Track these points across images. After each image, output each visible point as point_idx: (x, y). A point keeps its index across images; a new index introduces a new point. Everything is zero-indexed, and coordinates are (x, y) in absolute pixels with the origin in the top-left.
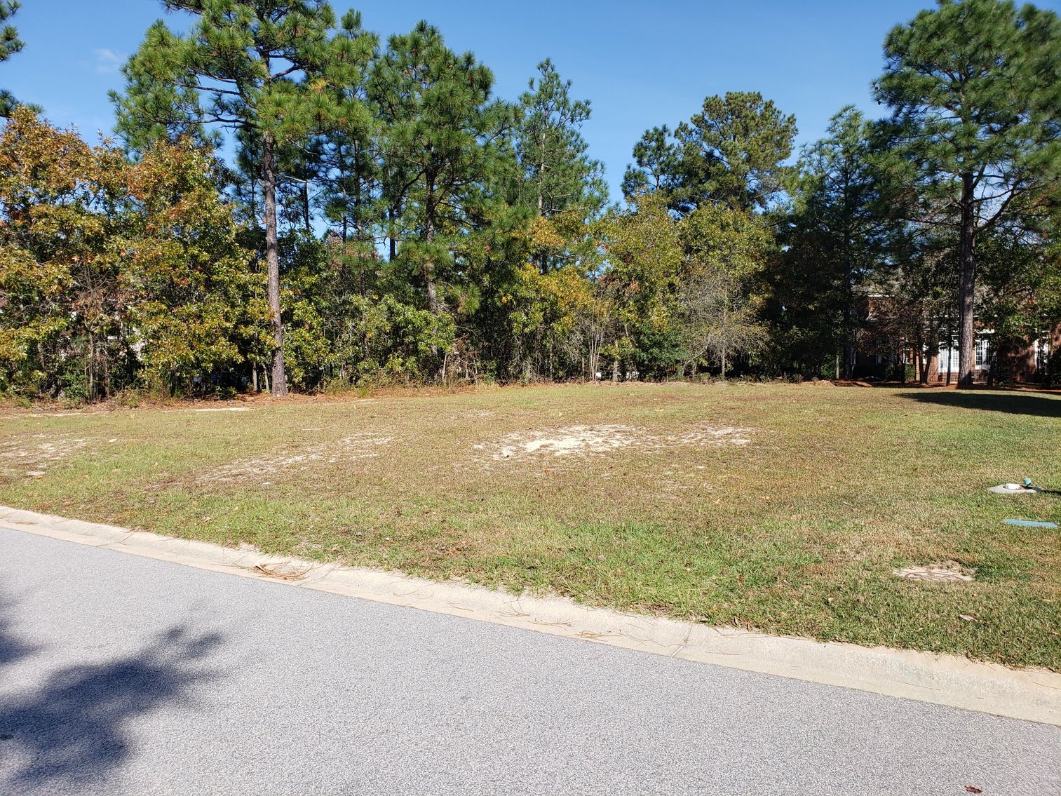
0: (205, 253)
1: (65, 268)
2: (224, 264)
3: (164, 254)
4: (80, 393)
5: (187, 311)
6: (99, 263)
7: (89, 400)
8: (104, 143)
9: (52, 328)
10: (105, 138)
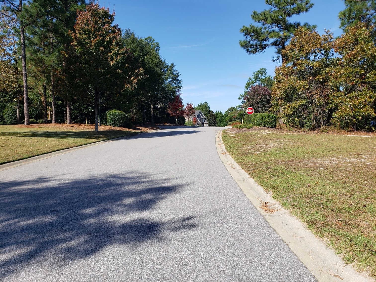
0: (362, 70)
1: (307, 82)
2: (371, 74)
3: (344, 73)
4: (309, 127)
5: (352, 95)
6: (318, 79)
7: (313, 129)
8: (327, 33)
9: (301, 103)
10: (327, 31)
